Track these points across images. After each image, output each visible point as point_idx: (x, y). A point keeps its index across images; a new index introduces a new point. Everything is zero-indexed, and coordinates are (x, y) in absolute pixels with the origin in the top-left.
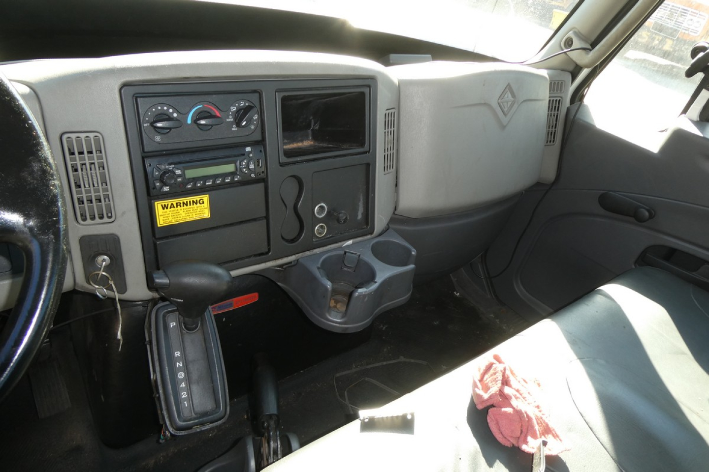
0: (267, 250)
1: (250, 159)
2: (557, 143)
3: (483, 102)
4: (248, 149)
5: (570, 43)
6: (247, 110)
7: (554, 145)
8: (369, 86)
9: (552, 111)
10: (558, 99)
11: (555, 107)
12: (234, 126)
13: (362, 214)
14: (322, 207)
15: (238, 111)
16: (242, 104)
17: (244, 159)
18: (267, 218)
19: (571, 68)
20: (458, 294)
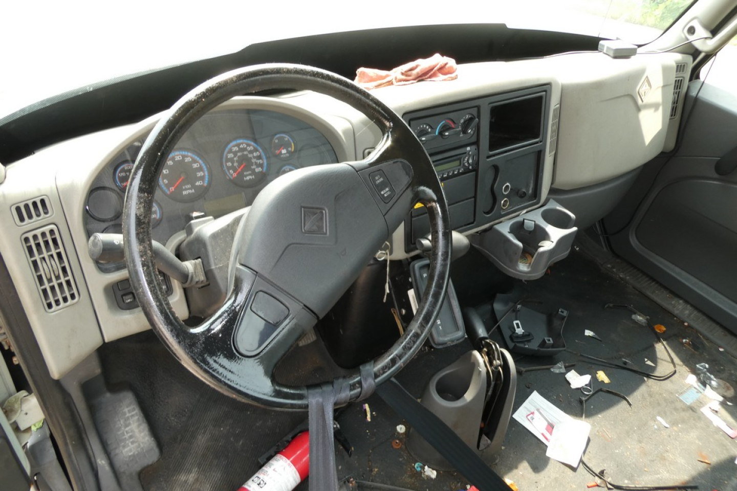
0: (473, 221)
1: (469, 156)
2: (677, 117)
3: (627, 93)
4: (468, 148)
5: (693, 31)
6: (471, 120)
7: (674, 118)
8: (545, 91)
9: (677, 89)
10: (681, 79)
11: (678, 86)
12: (461, 133)
13: (532, 189)
14: (507, 187)
15: (465, 122)
16: (467, 117)
17: (466, 156)
18: (475, 197)
19: (692, 51)
20: (578, 249)
